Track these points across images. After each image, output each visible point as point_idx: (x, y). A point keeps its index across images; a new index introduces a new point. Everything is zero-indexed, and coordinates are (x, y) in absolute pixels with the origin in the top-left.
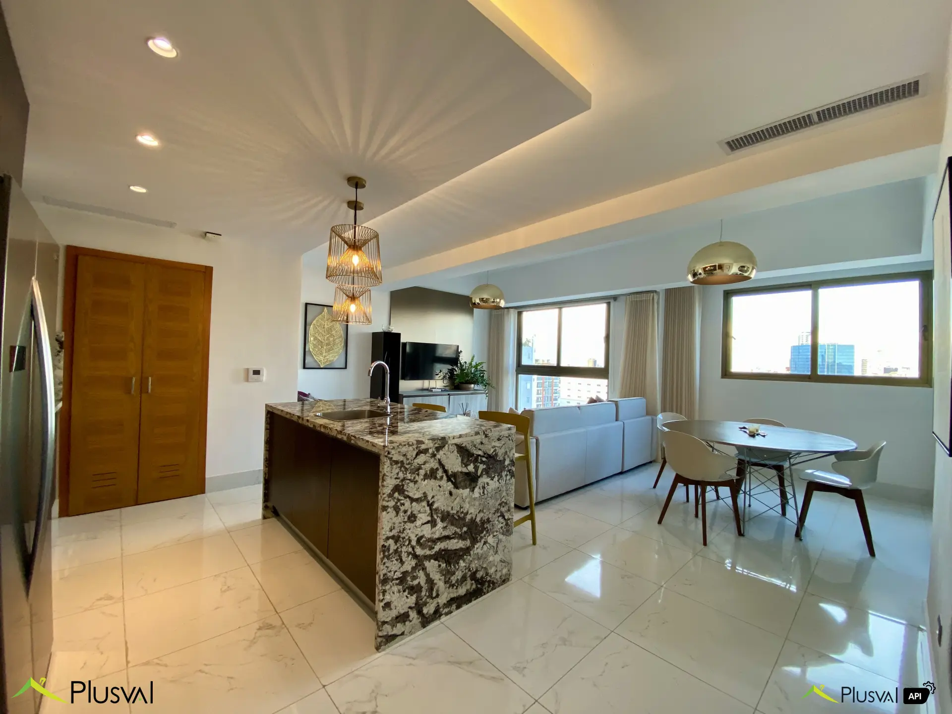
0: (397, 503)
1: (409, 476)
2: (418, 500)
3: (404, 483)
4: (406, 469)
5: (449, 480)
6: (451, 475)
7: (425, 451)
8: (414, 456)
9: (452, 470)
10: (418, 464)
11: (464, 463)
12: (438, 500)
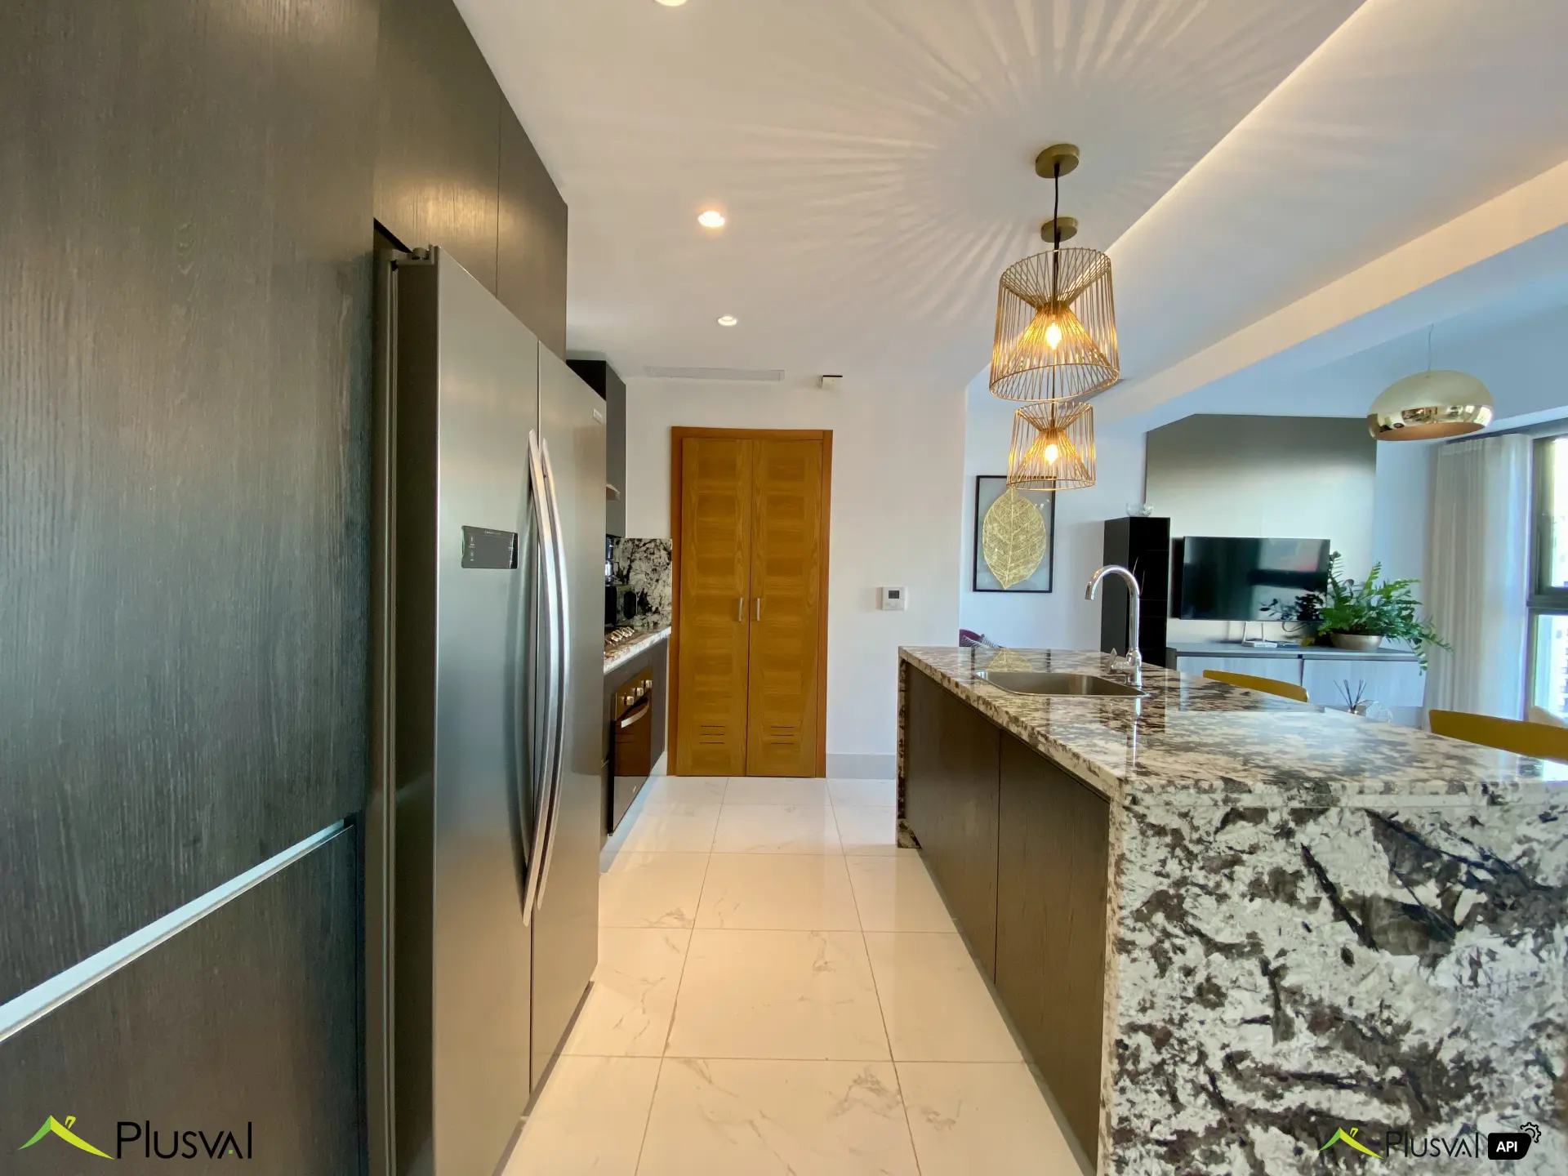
0: (1160, 941)
1: (1199, 876)
2: (1227, 950)
3: (1183, 891)
4: (1191, 856)
5: (1341, 912)
6: (1349, 902)
7: (1257, 815)
8: (1217, 823)
9: (1353, 887)
10: (1231, 848)
11: (1400, 876)
12: (1298, 966)
